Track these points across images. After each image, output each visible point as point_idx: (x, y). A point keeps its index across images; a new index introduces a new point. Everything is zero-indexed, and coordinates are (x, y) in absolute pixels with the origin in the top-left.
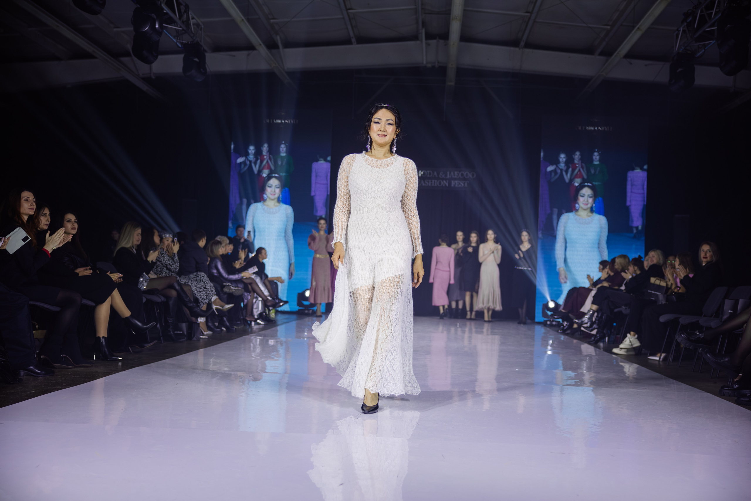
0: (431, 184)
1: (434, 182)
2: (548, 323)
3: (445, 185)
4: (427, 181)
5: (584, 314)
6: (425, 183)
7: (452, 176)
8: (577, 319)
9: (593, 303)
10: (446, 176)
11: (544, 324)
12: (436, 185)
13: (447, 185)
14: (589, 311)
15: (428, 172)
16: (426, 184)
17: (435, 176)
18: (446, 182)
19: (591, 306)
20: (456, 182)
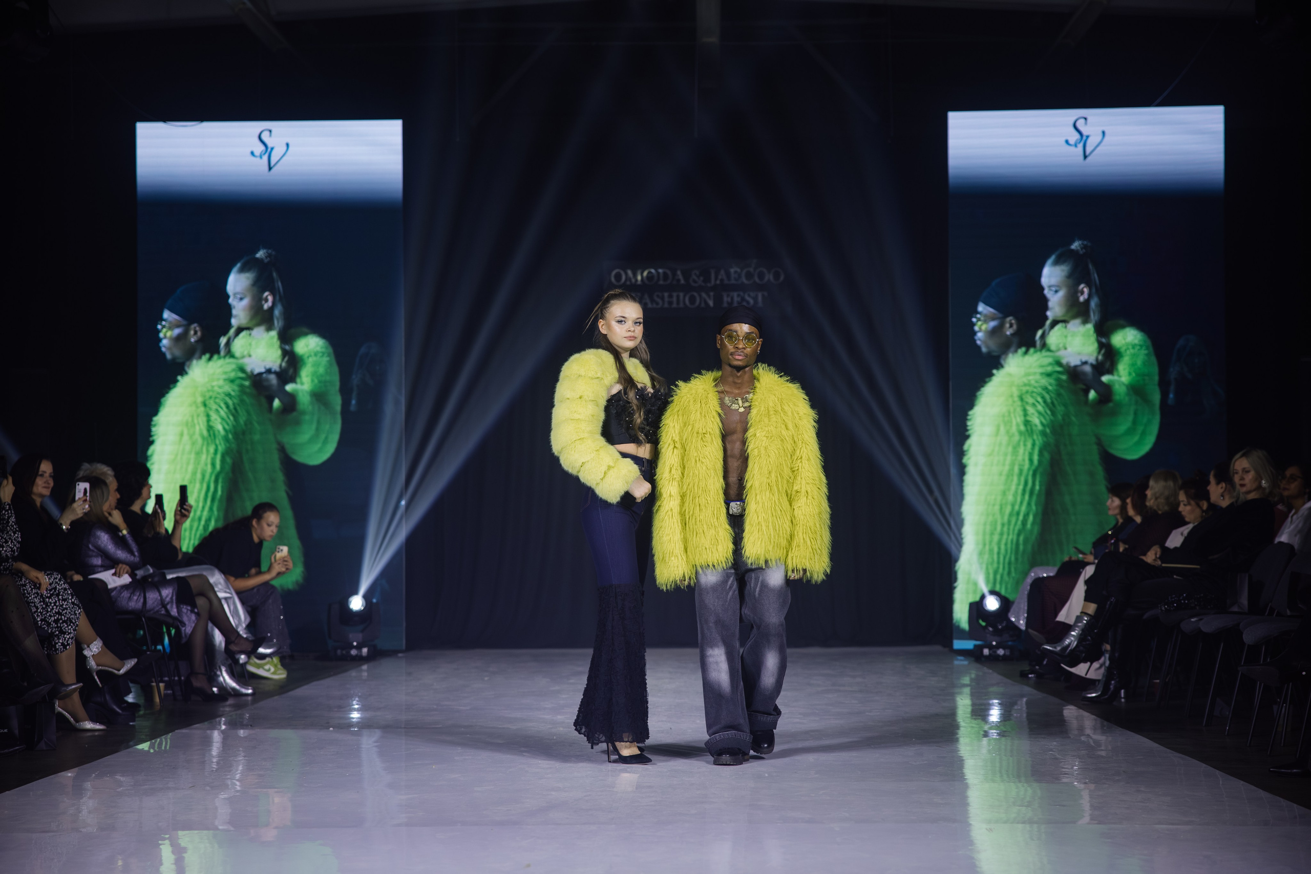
0: (670, 303)
1: (678, 297)
2: (986, 652)
3: (706, 303)
4: (658, 296)
5: (1066, 628)
6: (652, 301)
7: (722, 280)
8: (1049, 642)
9: (1088, 598)
10: (707, 279)
11: (975, 655)
12: (681, 305)
13: (711, 303)
14: (1079, 619)
15: (660, 271)
16: (657, 304)
17: (679, 280)
18: (709, 296)
19: (1084, 607)
20: (735, 294)
